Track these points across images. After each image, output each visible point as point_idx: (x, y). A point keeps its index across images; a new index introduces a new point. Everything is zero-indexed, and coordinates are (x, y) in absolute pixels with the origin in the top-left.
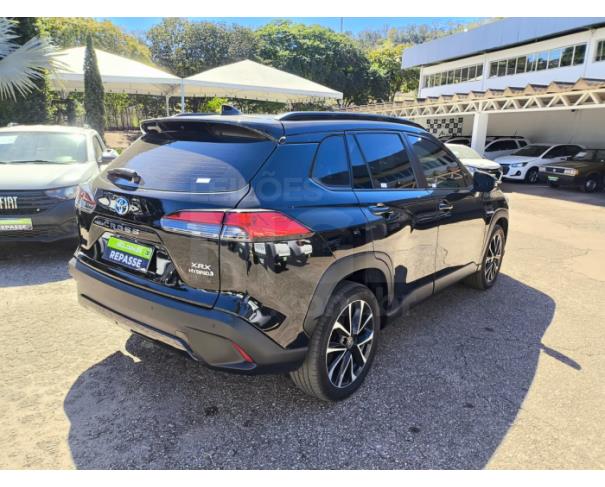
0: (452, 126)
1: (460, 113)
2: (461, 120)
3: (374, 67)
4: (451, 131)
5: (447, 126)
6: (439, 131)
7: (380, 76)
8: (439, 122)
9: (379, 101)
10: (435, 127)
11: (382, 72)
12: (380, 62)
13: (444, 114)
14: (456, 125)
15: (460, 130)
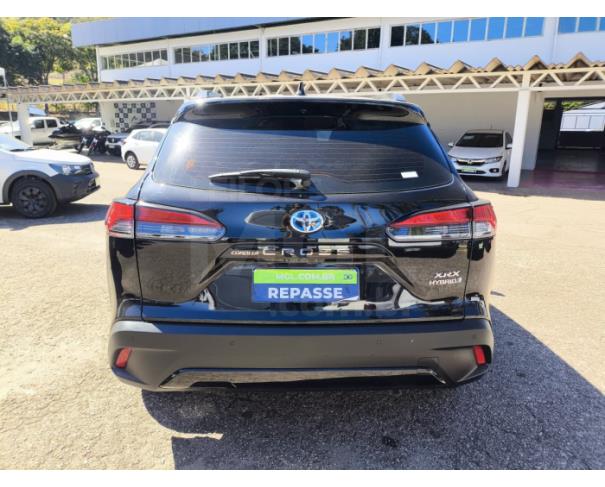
0: (144, 111)
1: (149, 98)
2: (153, 104)
3: (17, 40)
4: (144, 116)
5: (139, 111)
6: (131, 115)
7: (27, 52)
8: (130, 107)
9: (31, 82)
10: (126, 111)
11: (29, 47)
12: (22, 35)
13: (133, 99)
14: (148, 110)
15: (154, 115)
